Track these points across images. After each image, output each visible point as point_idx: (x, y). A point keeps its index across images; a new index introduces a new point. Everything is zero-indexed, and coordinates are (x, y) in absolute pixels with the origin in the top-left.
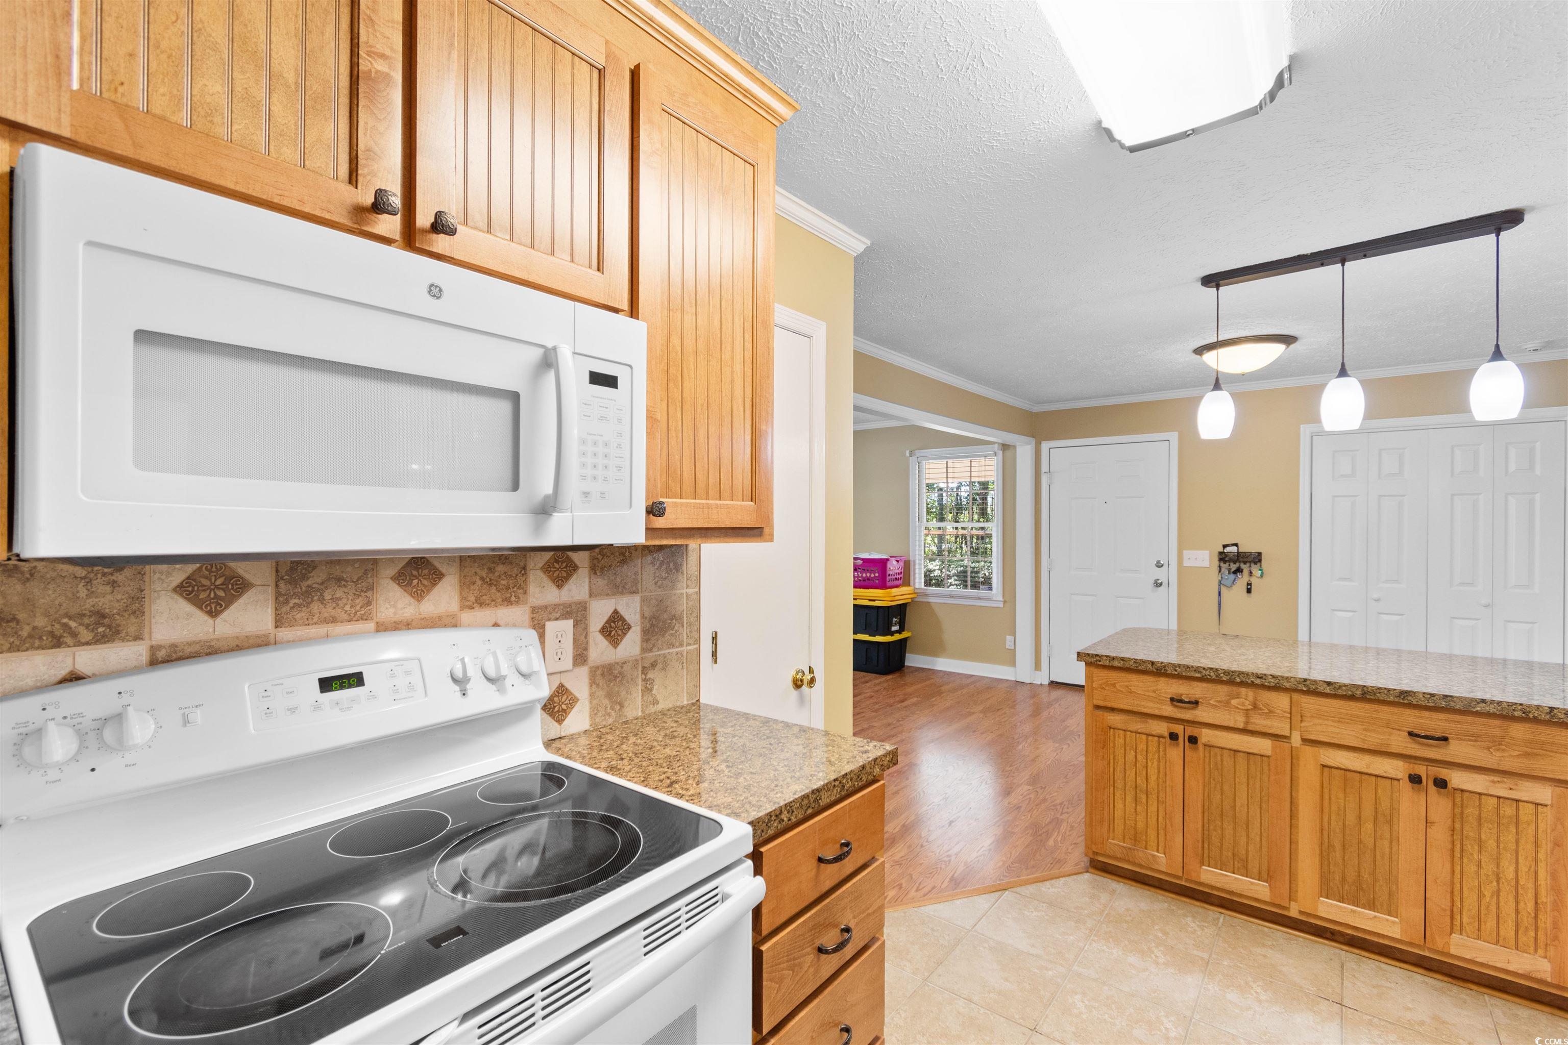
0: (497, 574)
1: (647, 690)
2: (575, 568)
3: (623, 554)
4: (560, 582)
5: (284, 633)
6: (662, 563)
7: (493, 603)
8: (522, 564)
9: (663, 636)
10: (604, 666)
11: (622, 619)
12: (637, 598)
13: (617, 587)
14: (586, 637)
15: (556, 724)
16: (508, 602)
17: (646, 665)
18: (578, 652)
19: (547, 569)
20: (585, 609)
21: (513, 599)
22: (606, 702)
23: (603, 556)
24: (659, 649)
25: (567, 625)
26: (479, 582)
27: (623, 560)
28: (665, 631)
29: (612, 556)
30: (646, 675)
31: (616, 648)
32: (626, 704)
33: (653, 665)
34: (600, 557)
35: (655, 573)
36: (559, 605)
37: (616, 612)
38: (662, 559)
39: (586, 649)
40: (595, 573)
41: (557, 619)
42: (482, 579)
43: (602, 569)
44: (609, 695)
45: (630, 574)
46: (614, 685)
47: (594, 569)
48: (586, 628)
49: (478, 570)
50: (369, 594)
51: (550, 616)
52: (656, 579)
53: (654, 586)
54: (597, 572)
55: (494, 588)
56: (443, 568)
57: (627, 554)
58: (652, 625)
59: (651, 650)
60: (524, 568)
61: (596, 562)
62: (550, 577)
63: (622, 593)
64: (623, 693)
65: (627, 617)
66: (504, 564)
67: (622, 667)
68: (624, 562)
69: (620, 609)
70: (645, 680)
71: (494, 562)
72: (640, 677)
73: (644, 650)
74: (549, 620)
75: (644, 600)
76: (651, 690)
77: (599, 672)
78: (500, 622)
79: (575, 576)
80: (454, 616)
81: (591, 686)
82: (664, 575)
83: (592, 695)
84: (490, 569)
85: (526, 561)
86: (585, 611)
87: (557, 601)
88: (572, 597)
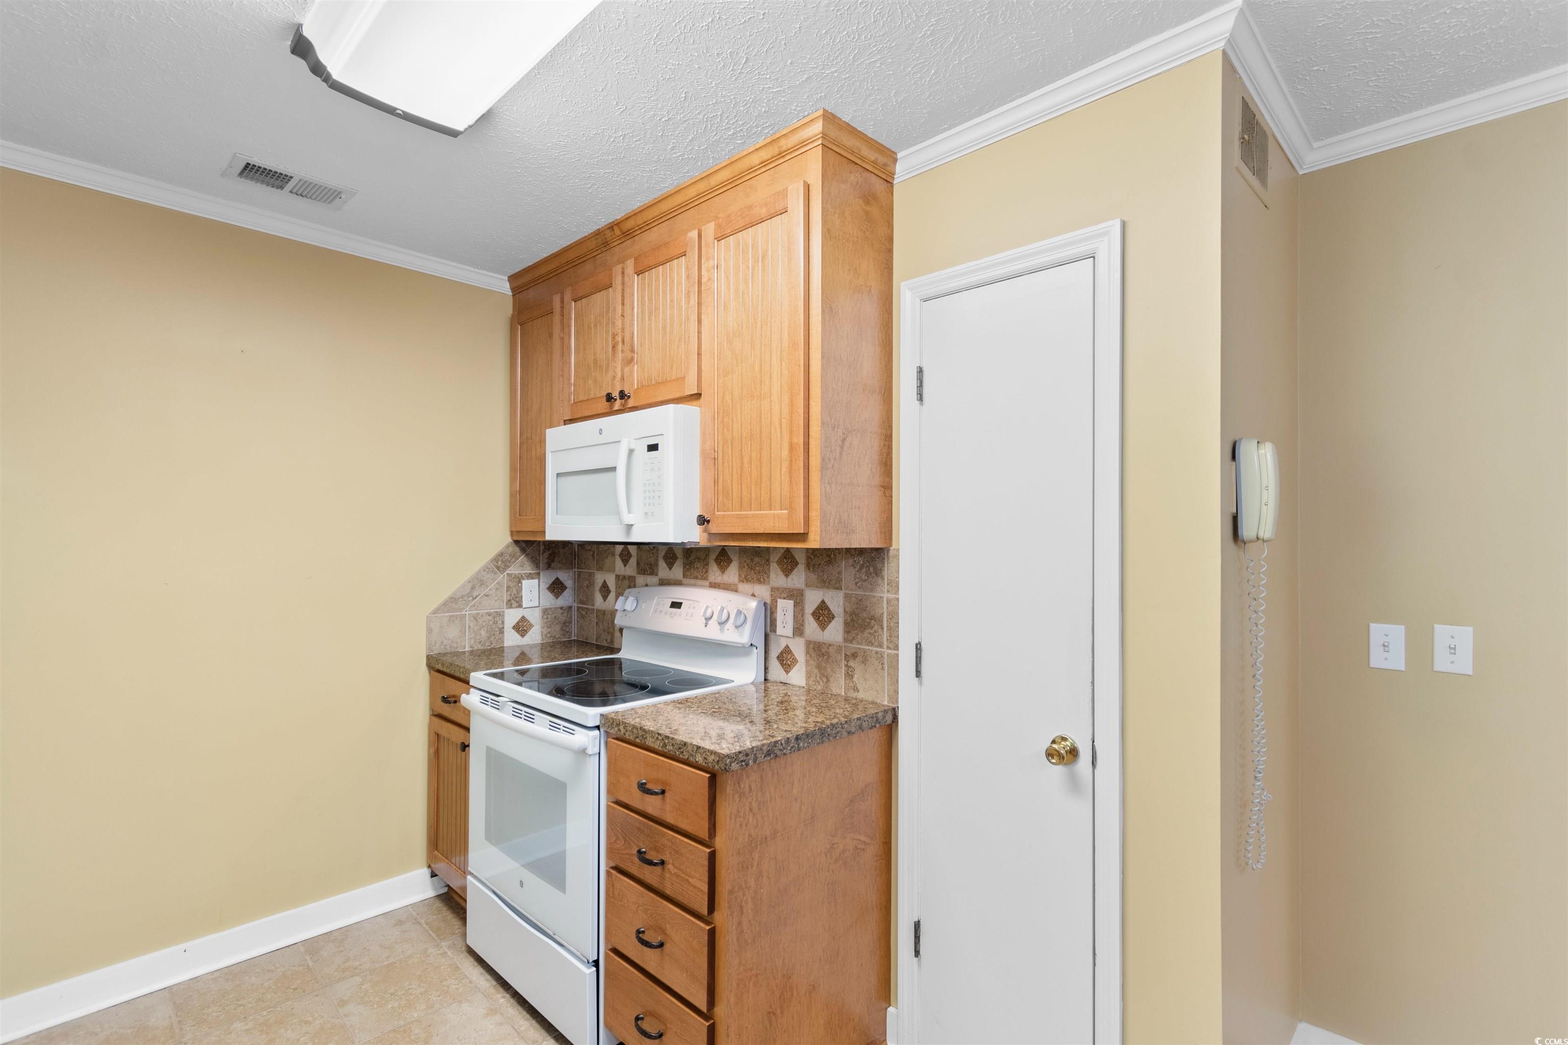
0: (754, 563)
1: (849, 675)
2: (797, 564)
3: (829, 556)
4: (787, 572)
5: (685, 581)
6: (862, 567)
7: (752, 581)
8: (767, 558)
9: (863, 632)
10: (815, 643)
11: (828, 608)
12: (840, 595)
13: (824, 582)
14: (802, 616)
15: (784, 673)
16: (759, 581)
17: (848, 654)
18: (797, 626)
19: (780, 562)
20: (802, 595)
21: (762, 580)
22: (816, 671)
23: (815, 556)
24: (858, 643)
25: (790, 603)
26: (746, 567)
27: (829, 561)
28: (864, 629)
29: (821, 557)
30: (848, 661)
31: (823, 631)
32: (832, 679)
33: (854, 656)
34: (812, 557)
35: (855, 574)
36: (786, 589)
37: (823, 602)
38: (862, 562)
39: (802, 625)
40: (809, 569)
41: (784, 598)
42: (748, 565)
43: (814, 566)
44: (819, 667)
45: (834, 573)
46: (822, 660)
47: (809, 566)
48: (803, 610)
49: (746, 559)
50: (707, 567)
51: (781, 595)
52: (857, 580)
53: (854, 586)
54: (811, 568)
55: (753, 571)
56: (732, 556)
57: (832, 556)
58: (852, 620)
59: (851, 642)
60: (768, 560)
61: (810, 560)
62: (781, 568)
63: (828, 588)
64: (829, 670)
65: (831, 608)
66: (758, 557)
67: (828, 648)
68: (830, 562)
69: (826, 601)
70: (846, 666)
71: (753, 555)
72: (843, 663)
73: (846, 640)
74: (780, 598)
75: (847, 596)
76: (852, 677)
77: (811, 646)
78: (756, 594)
79: (796, 570)
80: (736, 585)
81: (806, 655)
82: (864, 577)
83: (807, 661)
84: (751, 559)
85: (769, 556)
86: (803, 597)
87: (785, 586)
88: (794, 585)
